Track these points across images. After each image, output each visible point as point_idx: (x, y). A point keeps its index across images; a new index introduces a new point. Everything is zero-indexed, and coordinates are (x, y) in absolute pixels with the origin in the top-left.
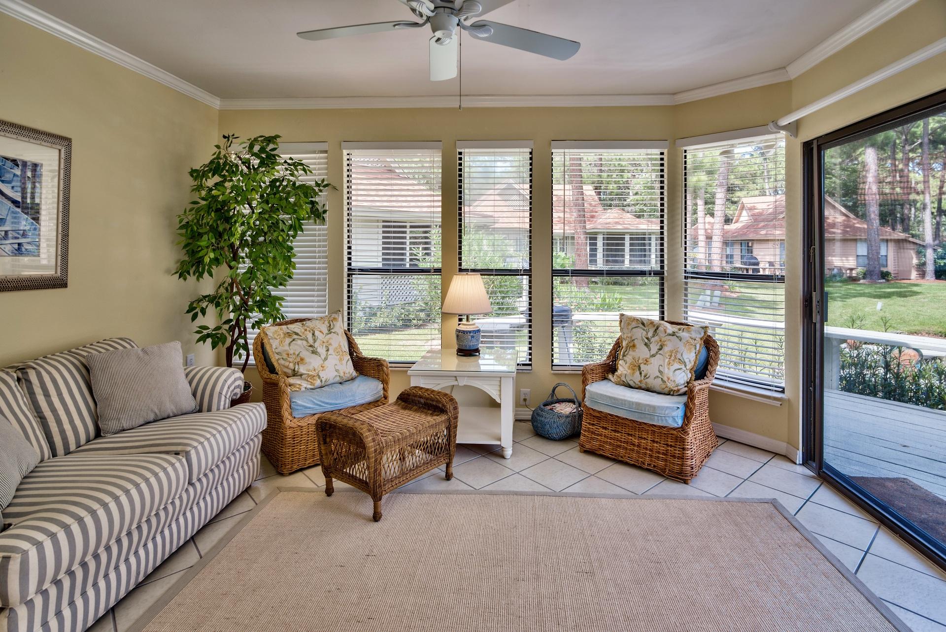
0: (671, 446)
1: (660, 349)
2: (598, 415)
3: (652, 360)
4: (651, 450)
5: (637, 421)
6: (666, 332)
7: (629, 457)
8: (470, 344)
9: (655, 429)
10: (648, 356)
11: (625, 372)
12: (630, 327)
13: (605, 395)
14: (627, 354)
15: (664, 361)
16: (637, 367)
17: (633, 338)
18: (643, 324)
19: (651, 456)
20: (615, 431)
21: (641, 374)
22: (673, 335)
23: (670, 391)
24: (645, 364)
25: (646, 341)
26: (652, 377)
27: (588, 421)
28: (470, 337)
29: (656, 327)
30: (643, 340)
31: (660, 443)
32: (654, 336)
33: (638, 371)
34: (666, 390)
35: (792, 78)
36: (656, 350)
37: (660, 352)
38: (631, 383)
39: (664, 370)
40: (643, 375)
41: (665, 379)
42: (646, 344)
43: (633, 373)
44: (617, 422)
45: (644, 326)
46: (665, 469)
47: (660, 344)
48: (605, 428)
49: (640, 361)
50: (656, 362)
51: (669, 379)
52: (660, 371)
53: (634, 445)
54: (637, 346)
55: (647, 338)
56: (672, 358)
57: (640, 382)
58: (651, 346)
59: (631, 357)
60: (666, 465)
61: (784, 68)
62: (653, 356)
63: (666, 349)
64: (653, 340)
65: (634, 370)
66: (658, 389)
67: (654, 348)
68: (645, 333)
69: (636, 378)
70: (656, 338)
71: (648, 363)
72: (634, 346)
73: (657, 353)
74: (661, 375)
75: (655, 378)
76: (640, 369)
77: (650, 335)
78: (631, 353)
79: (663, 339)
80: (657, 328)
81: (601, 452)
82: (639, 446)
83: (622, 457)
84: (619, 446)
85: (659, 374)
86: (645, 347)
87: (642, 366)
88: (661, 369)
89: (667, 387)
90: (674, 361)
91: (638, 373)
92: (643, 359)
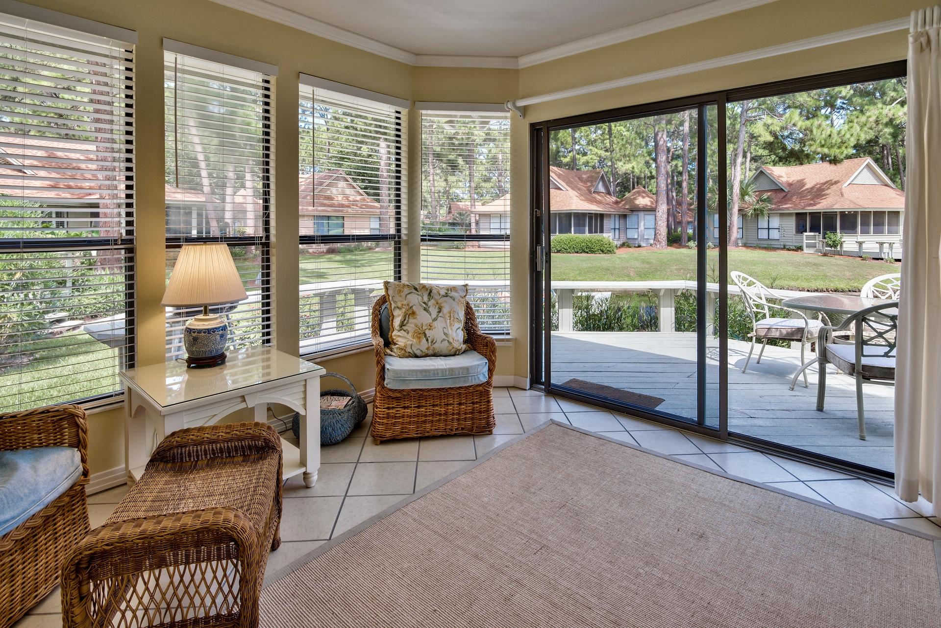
0: (477, 403)
1: (439, 312)
2: (398, 395)
3: (435, 324)
4: (458, 414)
5: (443, 389)
6: (440, 295)
7: (435, 429)
8: (211, 349)
9: (462, 391)
10: (431, 321)
11: (410, 343)
12: (403, 294)
13: (414, 370)
14: (407, 323)
15: (446, 323)
16: (421, 334)
17: (411, 305)
18: (416, 289)
19: (458, 420)
20: (419, 407)
21: (427, 340)
22: (447, 296)
23: (456, 352)
24: (430, 329)
25: (424, 305)
26: (439, 341)
27: (387, 406)
28: (218, 337)
29: (429, 290)
30: (421, 305)
31: (466, 404)
32: (429, 300)
33: (424, 338)
34: (452, 352)
35: (520, 68)
36: (436, 313)
37: (441, 314)
38: (418, 353)
39: (448, 332)
40: (430, 341)
41: (451, 340)
42: (425, 309)
43: (420, 342)
44: (420, 396)
45: (417, 291)
46: (473, 427)
47: (437, 306)
48: (407, 408)
49: (424, 328)
50: (439, 325)
51: (453, 339)
52: (445, 334)
53: (440, 415)
54: (417, 312)
55: (424, 303)
56: (452, 319)
57: (428, 349)
58: (431, 310)
59: (413, 326)
60: (473, 424)
61: (517, 57)
62: (435, 320)
63: (445, 310)
64: (430, 304)
65: (419, 338)
66: (445, 352)
67: (434, 311)
68: (420, 298)
69: (424, 346)
70: (432, 301)
71: (432, 328)
72: (414, 313)
73: (437, 316)
74: (447, 337)
75: (442, 341)
76: (425, 335)
77: (426, 299)
78: (411, 321)
79: (439, 301)
80: (431, 292)
81: (405, 436)
82: (446, 414)
83: (428, 432)
84: (425, 422)
85: (444, 337)
86: (425, 312)
87: (427, 332)
88: (446, 331)
89: (453, 348)
90: (453, 321)
91: (424, 340)
92: (426, 325)
